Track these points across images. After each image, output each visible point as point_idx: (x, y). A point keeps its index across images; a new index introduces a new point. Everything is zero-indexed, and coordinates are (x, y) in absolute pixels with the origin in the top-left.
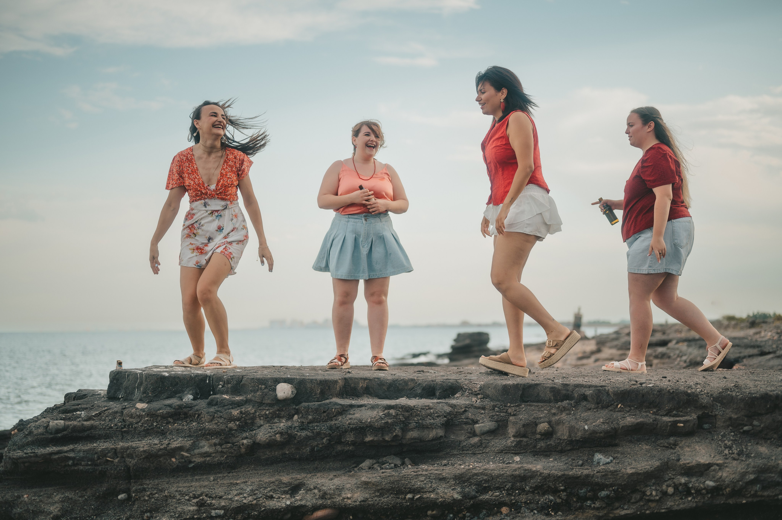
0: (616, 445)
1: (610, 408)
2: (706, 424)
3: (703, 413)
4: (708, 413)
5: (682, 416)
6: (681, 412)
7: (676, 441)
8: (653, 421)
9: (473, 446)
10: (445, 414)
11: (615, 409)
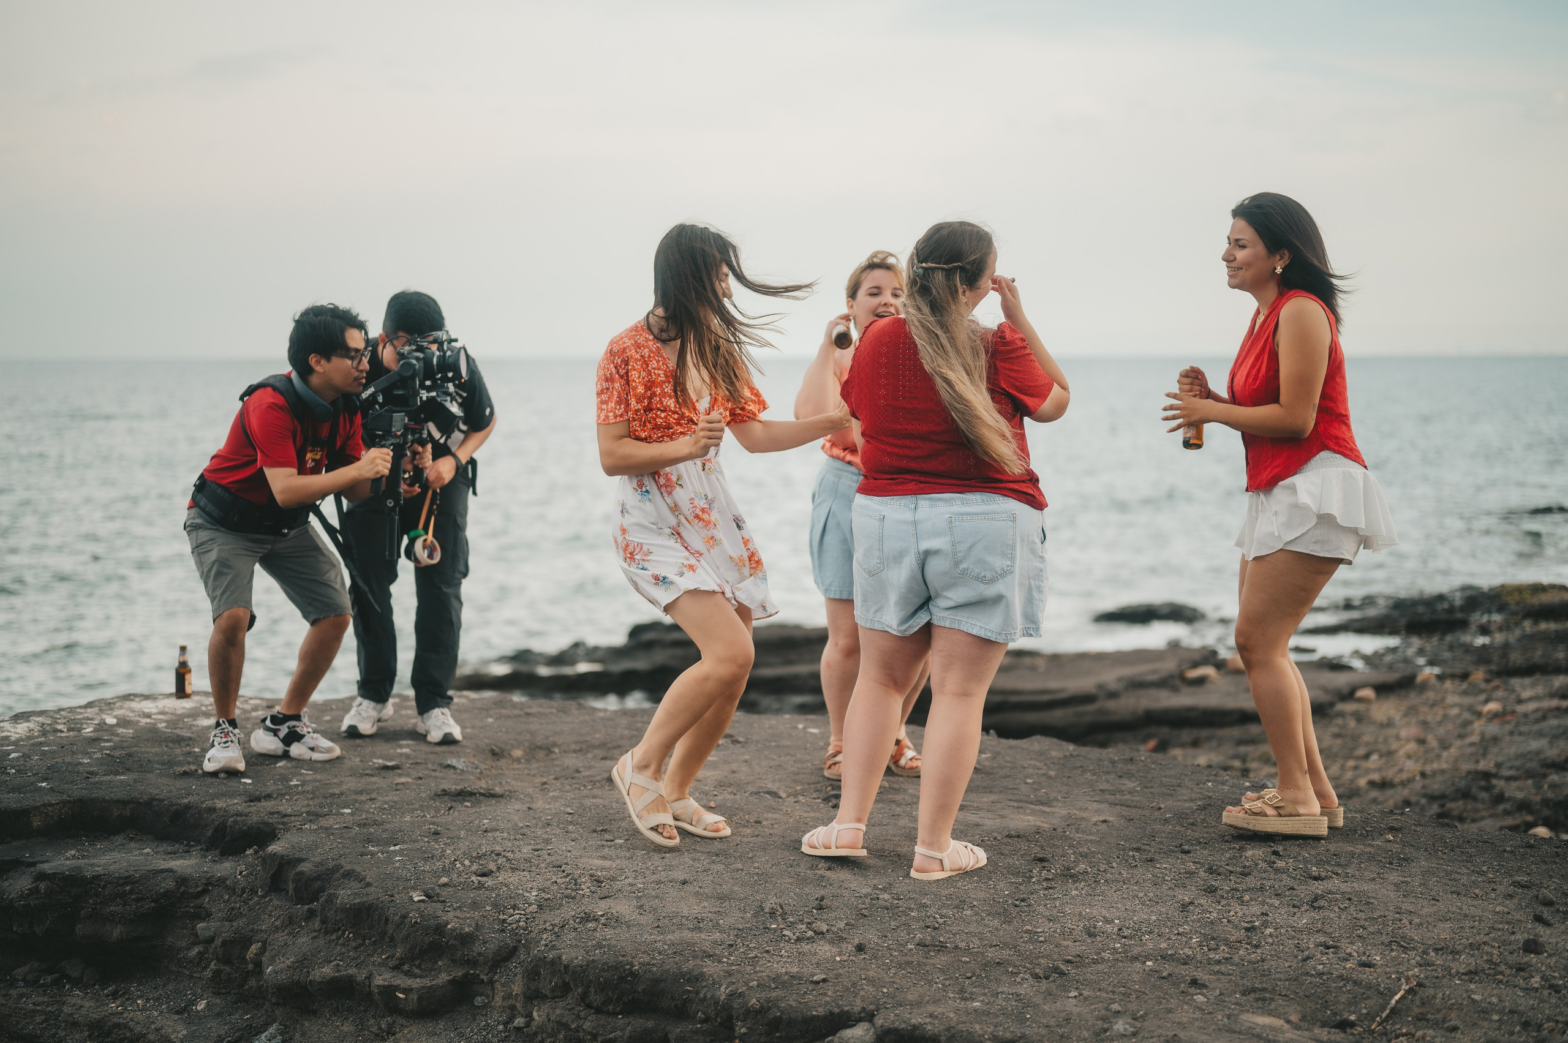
0: (314, 1013)
1: (334, 937)
2: (481, 995)
3: (466, 975)
4: (479, 975)
5: (416, 976)
6: (419, 967)
7: (390, 1026)
8: (366, 978)
9: (190, 962)
10: (154, 896)
11: (339, 938)
